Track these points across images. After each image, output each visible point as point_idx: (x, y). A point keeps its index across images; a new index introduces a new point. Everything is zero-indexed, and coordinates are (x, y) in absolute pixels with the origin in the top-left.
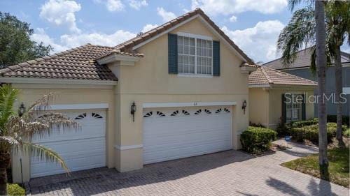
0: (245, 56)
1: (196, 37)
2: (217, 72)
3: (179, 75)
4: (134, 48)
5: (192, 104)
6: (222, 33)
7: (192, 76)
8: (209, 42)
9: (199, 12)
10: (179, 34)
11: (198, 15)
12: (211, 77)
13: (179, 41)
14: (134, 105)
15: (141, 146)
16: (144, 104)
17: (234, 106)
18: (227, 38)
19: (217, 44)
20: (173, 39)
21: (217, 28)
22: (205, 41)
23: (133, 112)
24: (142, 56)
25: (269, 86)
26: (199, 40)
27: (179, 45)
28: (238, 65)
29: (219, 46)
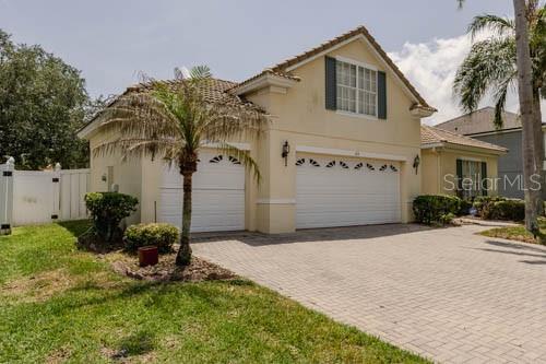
0: (417, 96)
1: (358, 64)
2: (383, 114)
3: (338, 112)
4: (288, 70)
5: (353, 154)
6: (389, 62)
7: (353, 115)
8: (374, 72)
9: (362, 30)
10: (338, 58)
11: (361, 35)
12: (376, 119)
13: (338, 67)
14: (286, 145)
15: (294, 201)
16: (298, 147)
17: (402, 162)
18: (395, 69)
19: (382, 76)
20: (331, 63)
21: (383, 55)
22: (368, 71)
23: (285, 155)
24: (299, 80)
25: (441, 145)
26: (361, 69)
27: (338, 73)
28: (408, 108)
29: (385, 79)
